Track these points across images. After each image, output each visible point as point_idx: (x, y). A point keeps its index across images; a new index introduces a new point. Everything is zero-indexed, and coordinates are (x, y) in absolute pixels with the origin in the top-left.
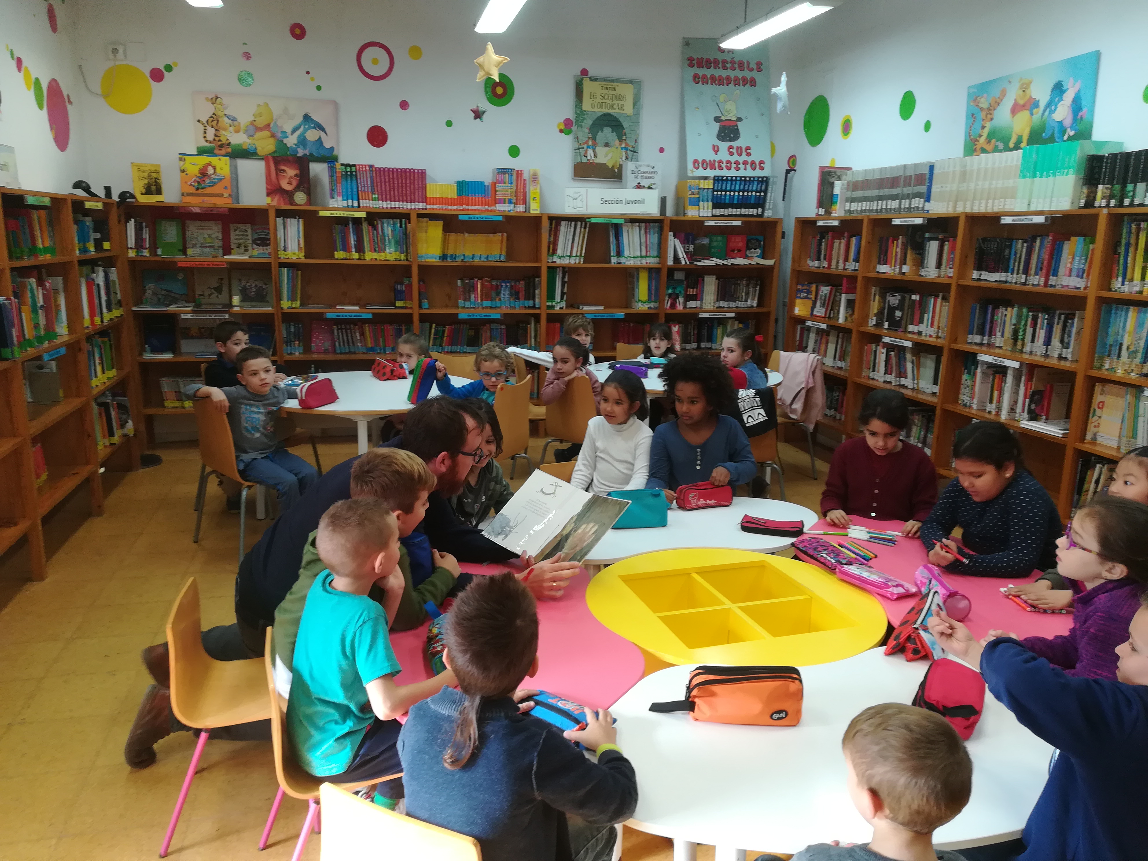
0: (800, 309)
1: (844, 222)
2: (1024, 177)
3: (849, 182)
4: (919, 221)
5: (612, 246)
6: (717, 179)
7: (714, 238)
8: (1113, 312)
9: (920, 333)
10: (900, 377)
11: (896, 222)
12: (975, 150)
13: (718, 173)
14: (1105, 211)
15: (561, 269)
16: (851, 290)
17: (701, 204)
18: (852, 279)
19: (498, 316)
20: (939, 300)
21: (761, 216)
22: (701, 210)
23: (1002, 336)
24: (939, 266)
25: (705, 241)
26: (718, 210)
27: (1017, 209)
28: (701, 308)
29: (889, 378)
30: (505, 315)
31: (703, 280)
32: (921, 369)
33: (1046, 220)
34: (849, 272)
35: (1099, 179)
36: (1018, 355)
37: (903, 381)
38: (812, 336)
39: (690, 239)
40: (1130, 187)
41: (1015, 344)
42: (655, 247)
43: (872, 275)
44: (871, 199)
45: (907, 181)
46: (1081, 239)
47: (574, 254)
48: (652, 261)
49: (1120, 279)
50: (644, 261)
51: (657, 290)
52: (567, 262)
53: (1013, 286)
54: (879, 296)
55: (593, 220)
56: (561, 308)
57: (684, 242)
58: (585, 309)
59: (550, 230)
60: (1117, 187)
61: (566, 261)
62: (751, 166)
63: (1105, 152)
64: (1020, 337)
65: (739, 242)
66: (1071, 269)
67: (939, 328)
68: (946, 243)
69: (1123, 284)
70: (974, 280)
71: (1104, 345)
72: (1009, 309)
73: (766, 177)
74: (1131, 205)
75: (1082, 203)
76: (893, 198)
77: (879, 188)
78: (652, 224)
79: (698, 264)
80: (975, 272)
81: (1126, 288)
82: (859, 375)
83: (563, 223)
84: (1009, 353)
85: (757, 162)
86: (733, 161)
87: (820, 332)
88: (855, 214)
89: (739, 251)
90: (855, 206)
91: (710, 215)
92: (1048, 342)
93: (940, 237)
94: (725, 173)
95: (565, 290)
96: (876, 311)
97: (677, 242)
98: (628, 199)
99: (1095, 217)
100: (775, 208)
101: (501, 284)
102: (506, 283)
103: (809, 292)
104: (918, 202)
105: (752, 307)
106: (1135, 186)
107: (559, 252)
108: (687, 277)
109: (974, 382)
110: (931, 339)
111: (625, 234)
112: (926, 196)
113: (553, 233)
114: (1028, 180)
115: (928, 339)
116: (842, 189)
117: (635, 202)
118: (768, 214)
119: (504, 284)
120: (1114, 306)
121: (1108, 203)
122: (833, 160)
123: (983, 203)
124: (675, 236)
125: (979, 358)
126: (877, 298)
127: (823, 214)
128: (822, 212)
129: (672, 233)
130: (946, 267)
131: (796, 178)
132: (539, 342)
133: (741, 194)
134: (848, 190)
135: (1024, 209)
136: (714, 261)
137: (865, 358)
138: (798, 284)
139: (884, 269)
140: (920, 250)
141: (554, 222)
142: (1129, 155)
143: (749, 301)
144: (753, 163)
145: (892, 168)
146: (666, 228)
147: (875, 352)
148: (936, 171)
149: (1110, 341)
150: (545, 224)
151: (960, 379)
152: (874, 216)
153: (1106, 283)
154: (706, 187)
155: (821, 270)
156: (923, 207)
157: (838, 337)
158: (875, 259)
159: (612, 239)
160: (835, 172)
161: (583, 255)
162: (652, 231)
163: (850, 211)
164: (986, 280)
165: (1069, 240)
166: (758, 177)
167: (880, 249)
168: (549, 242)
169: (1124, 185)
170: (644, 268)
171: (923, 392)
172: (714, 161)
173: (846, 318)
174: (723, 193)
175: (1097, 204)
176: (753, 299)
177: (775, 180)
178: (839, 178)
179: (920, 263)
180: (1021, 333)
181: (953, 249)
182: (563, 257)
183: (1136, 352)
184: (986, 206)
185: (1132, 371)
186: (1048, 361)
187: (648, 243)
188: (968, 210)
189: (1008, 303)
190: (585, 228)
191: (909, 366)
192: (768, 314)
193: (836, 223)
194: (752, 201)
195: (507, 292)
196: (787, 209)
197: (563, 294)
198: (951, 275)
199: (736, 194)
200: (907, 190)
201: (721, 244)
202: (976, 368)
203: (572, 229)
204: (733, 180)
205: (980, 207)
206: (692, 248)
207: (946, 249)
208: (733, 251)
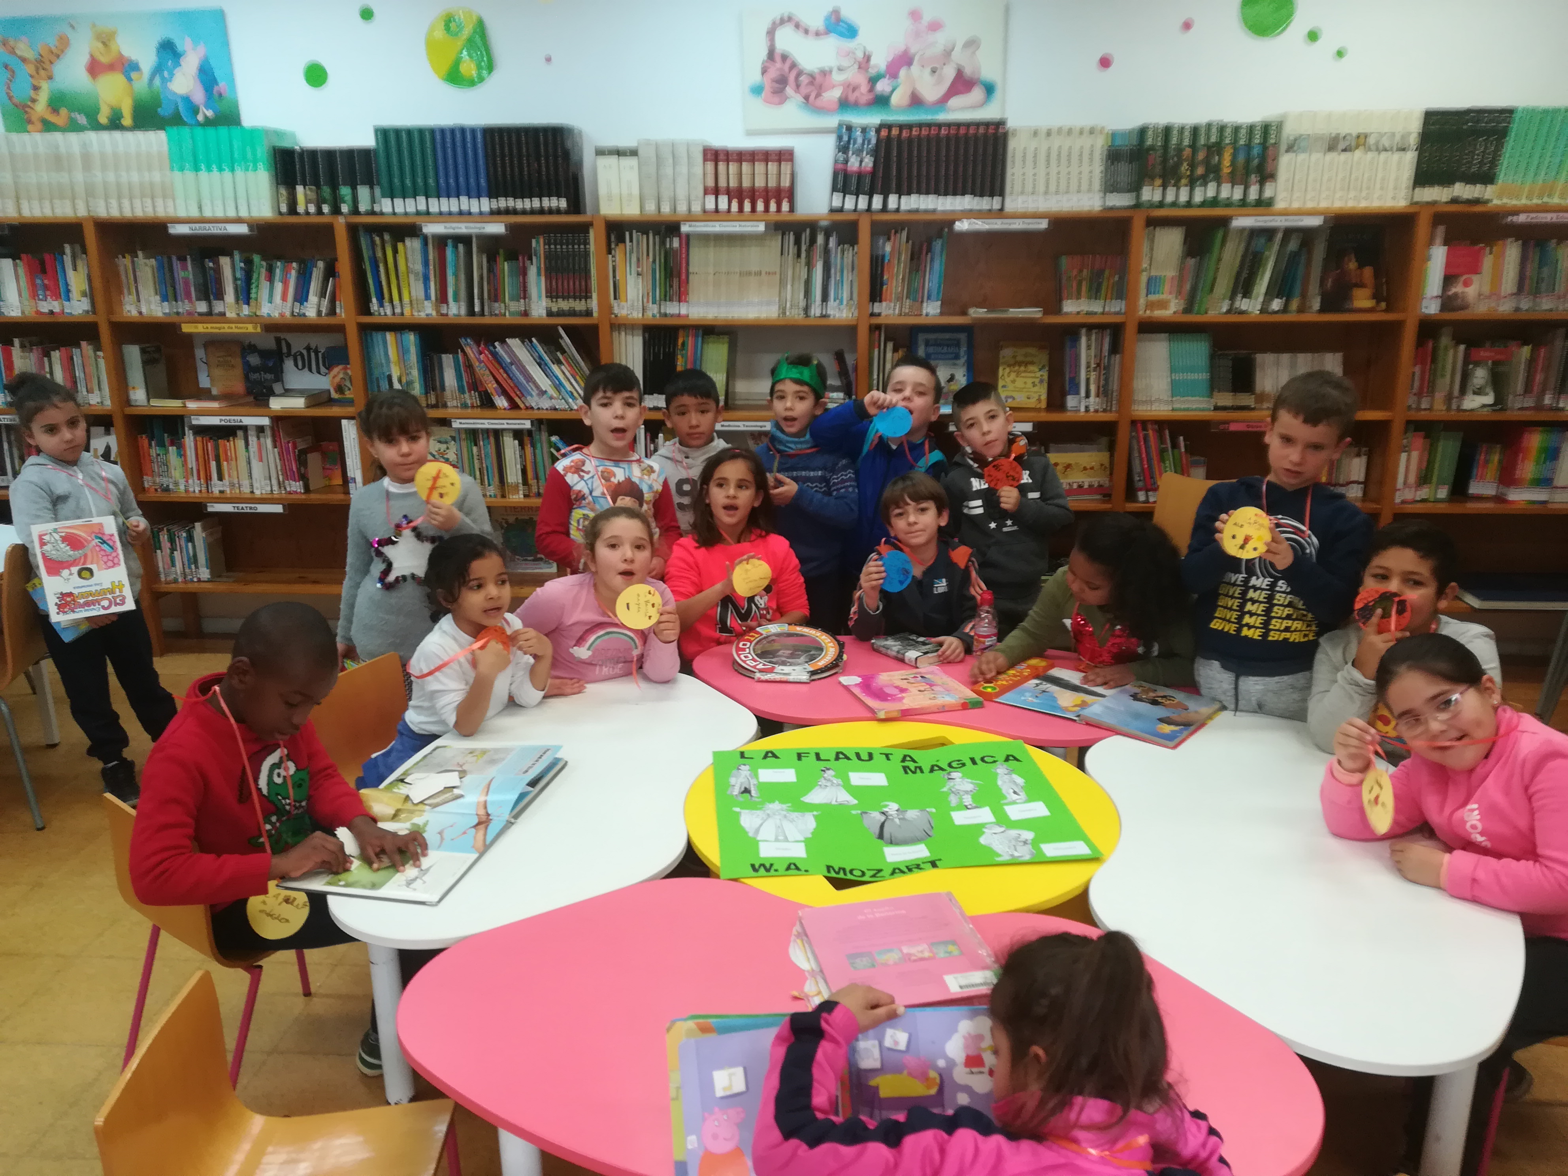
2: (179, 169)
12: (29, 124)
14: (341, 219)
33: (251, 230)
40: (344, 190)
49: (375, 300)
60: (324, 189)
69: (381, 305)
71: (371, 379)
74: (356, 212)
75: (284, 208)
81: (386, 312)
106: (353, 189)
109: (184, 455)
114: (191, 174)
121: (319, 208)
142: (330, 151)
149: (376, 374)
169: (335, 189)
175: (303, 211)
183: (411, 382)
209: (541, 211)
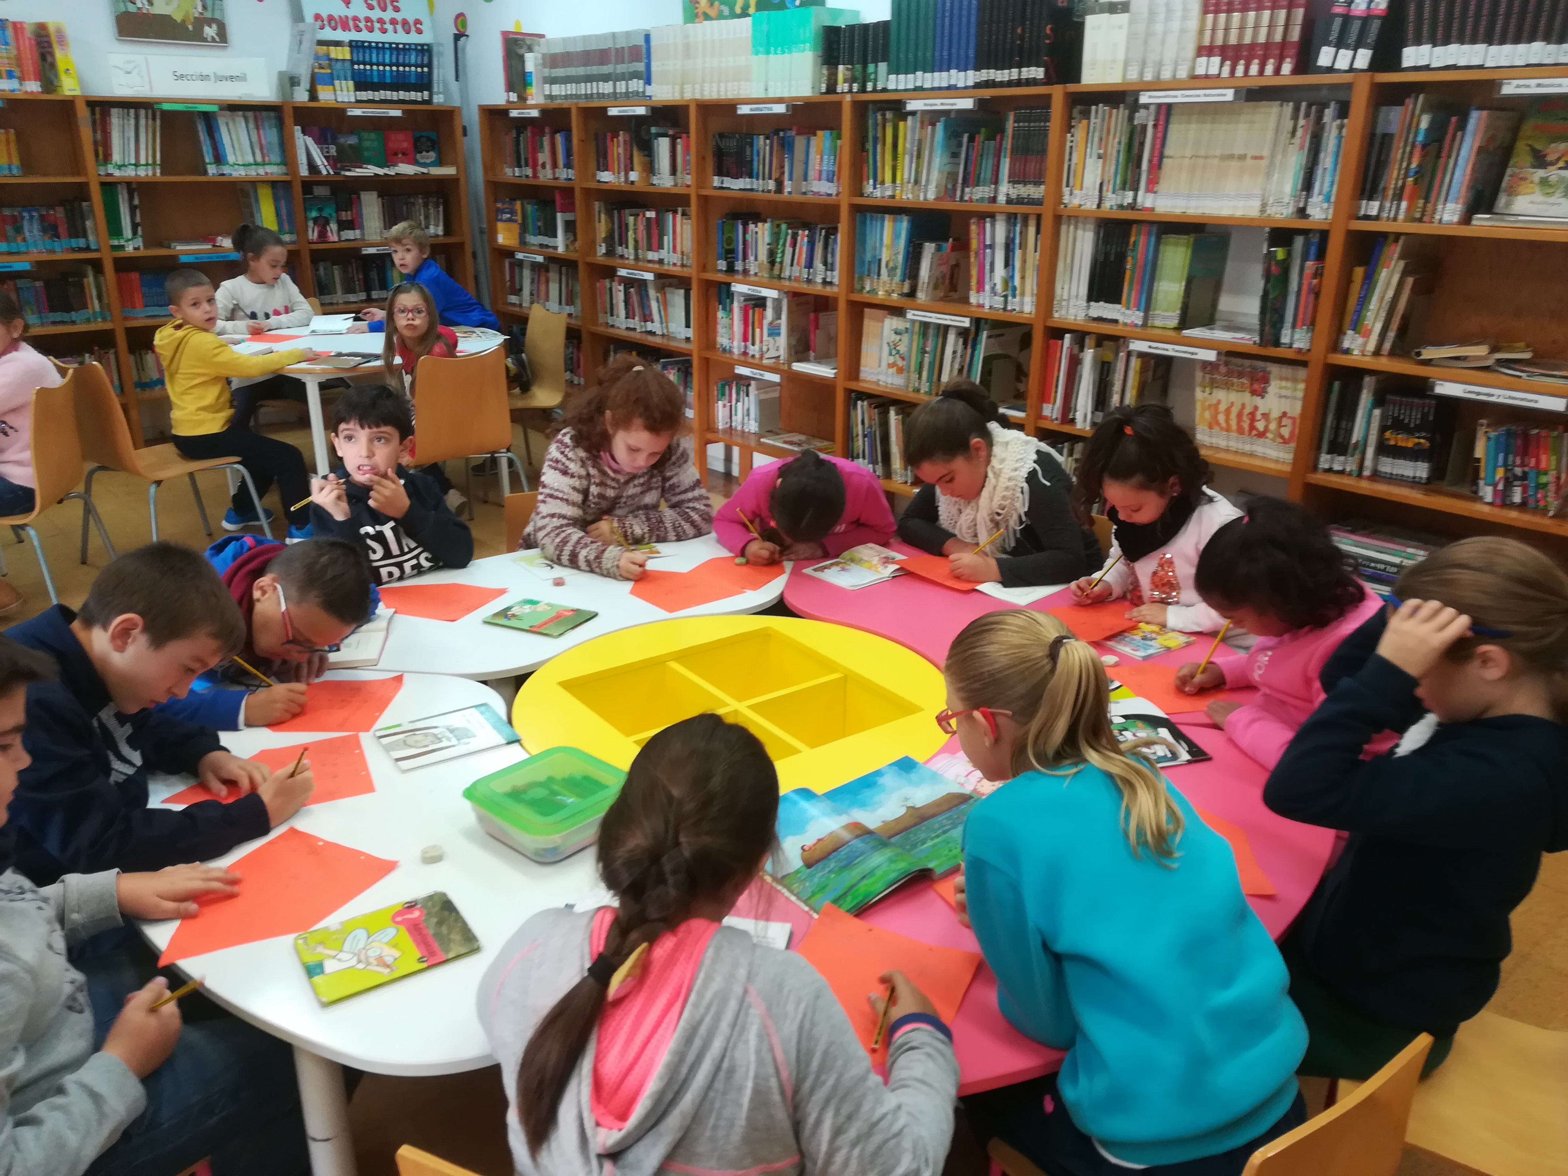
0: (504, 237)
1: (545, 112)
2: (757, 53)
3: (544, 55)
4: (641, 111)
5: (205, 149)
6: (354, 46)
7: (365, 135)
8: (868, 222)
9: (661, 261)
10: (646, 321)
11: (613, 112)
12: (696, 16)
13: (354, 36)
14: (848, 98)
15: (125, 185)
16: (569, 207)
17: (337, 82)
18: (568, 192)
19: (26, 266)
20: (679, 217)
21: (429, 102)
22: (338, 92)
23: (756, 259)
24: (674, 171)
25: (352, 140)
26: (364, 93)
27: (754, 95)
28: (363, 239)
29: (631, 323)
30: (39, 264)
31: (359, 198)
32: (670, 309)
33: (787, 110)
34: (562, 183)
35: (838, 58)
36: (776, 282)
37: (650, 326)
38: (527, 273)
39: (329, 137)
40: (871, 68)
41: (772, 269)
42: (276, 148)
43: (593, 185)
44: (576, 80)
45: (620, 55)
46: (827, 133)
47: (143, 161)
48: (274, 171)
49: (871, 182)
50: (261, 171)
51: (290, 214)
52: (133, 174)
53: (760, 195)
54: (606, 214)
55: (166, 107)
56: (135, 249)
57: (320, 141)
58: (178, 248)
59: (94, 122)
60: (858, 67)
61: (130, 173)
62: (403, 27)
63: (842, 23)
64: (778, 260)
65: (402, 141)
66: (820, 172)
67: (682, 253)
68: (679, 140)
69: (875, 188)
70: (715, 188)
71: (862, 262)
72: (760, 224)
73: (427, 45)
74: (875, 90)
75: (824, 88)
76: (606, 78)
77: (585, 65)
78: (264, 114)
79: (348, 173)
80: (716, 178)
81: (878, 193)
82: (595, 320)
83: (114, 111)
84: (765, 281)
85: (411, 22)
86: (374, 18)
87: (536, 267)
88: (559, 101)
89: (404, 154)
90: (557, 90)
91: (353, 100)
92: (810, 265)
93: (671, 132)
94: (364, 36)
95: (138, 219)
96: (603, 235)
97: (310, 141)
98: (220, 74)
99: (838, 105)
100: (446, 92)
101: (20, 213)
102: (29, 212)
103: (513, 212)
104: (636, 85)
105: (437, 236)
106: (876, 67)
107: (116, 157)
108: (333, 192)
109: (732, 319)
110: (675, 269)
111: (223, 130)
112: (645, 76)
113: (99, 127)
114: (762, 57)
115: (672, 268)
116: (536, 65)
117: (232, 78)
118: (438, 99)
119: (25, 214)
120: (868, 215)
121: (851, 87)
122: (518, 23)
123: (715, 86)
124: (304, 132)
125: (733, 289)
126: (603, 216)
127: (515, 100)
128: (513, 97)
129: (299, 128)
130: (682, 173)
131: (470, 46)
132: (108, 305)
133: (394, 68)
134: (544, 65)
135: (762, 95)
136: (371, 170)
137: (599, 301)
138: (496, 200)
139: (605, 176)
140: (647, 148)
141: (97, 109)
142: (866, 27)
143: (432, 227)
144: (405, 22)
145: (597, 37)
146: (289, 119)
147: (611, 289)
148: (653, 43)
149: (868, 257)
150: (83, 113)
151: (715, 317)
152: (583, 103)
153: (857, 189)
154: (340, 57)
155: (524, 181)
156: (644, 92)
157: (560, 273)
158: (593, 164)
159: (203, 136)
160: (523, 40)
161: (158, 162)
162: (266, 125)
163: (551, 97)
164: (729, 188)
165: (815, 135)
166: (416, 45)
167: (598, 152)
168: (96, 143)
169: (865, 67)
170: (263, 182)
171: (675, 339)
172: (347, 17)
173: (567, 246)
174: (368, 67)
175: (839, 90)
176: (437, 225)
177: (441, 49)
178: (530, 50)
179: (650, 168)
180: (779, 255)
181: (687, 149)
182: (124, 165)
183: (894, 268)
184: (719, 91)
185: (893, 291)
186: (811, 287)
187: (264, 142)
188: (698, 96)
189: (757, 218)
190: (154, 119)
191: (654, 305)
192: (461, 246)
193: (535, 113)
194: (413, 80)
195: (36, 226)
196: (464, 92)
197: (135, 227)
198: (689, 183)
199: (388, 68)
200: (621, 68)
201: (376, 143)
202: (732, 302)
203: (132, 122)
204: (380, 48)
205: (712, 92)
206: (333, 150)
207: (679, 148)
208: (396, 154)
209: (1019, 83)
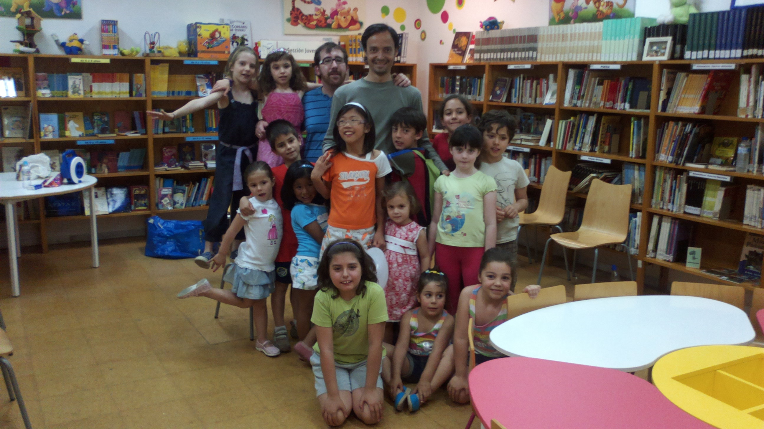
1: (471, 67)
4: (528, 66)
11: (511, 67)
14: (657, 62)
21: (399, 62)
33: (621, 67)
88: (481, 62)
90: (482, 56)
104: (528, 54)
112: (533, 49)
118: (404, 61)
148: (539, 34)
156: (532, 57)
163: (476, 60)
193: (464, 67)
200: (522, 46)
